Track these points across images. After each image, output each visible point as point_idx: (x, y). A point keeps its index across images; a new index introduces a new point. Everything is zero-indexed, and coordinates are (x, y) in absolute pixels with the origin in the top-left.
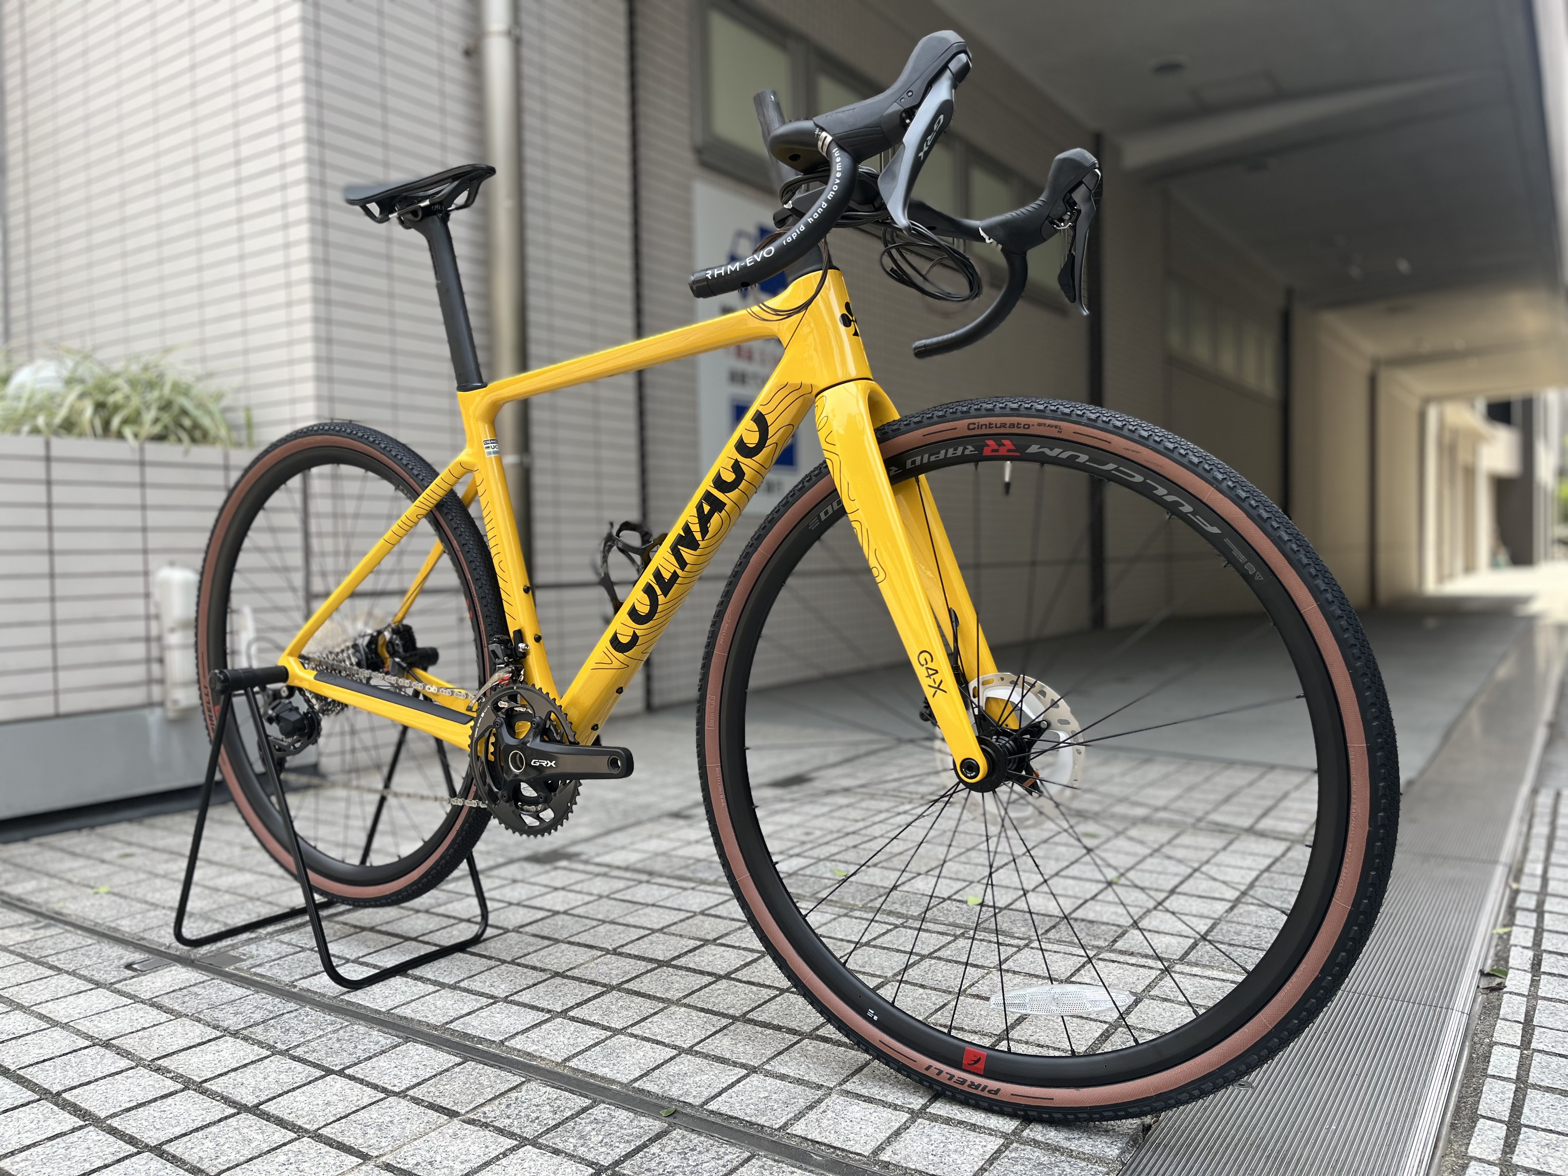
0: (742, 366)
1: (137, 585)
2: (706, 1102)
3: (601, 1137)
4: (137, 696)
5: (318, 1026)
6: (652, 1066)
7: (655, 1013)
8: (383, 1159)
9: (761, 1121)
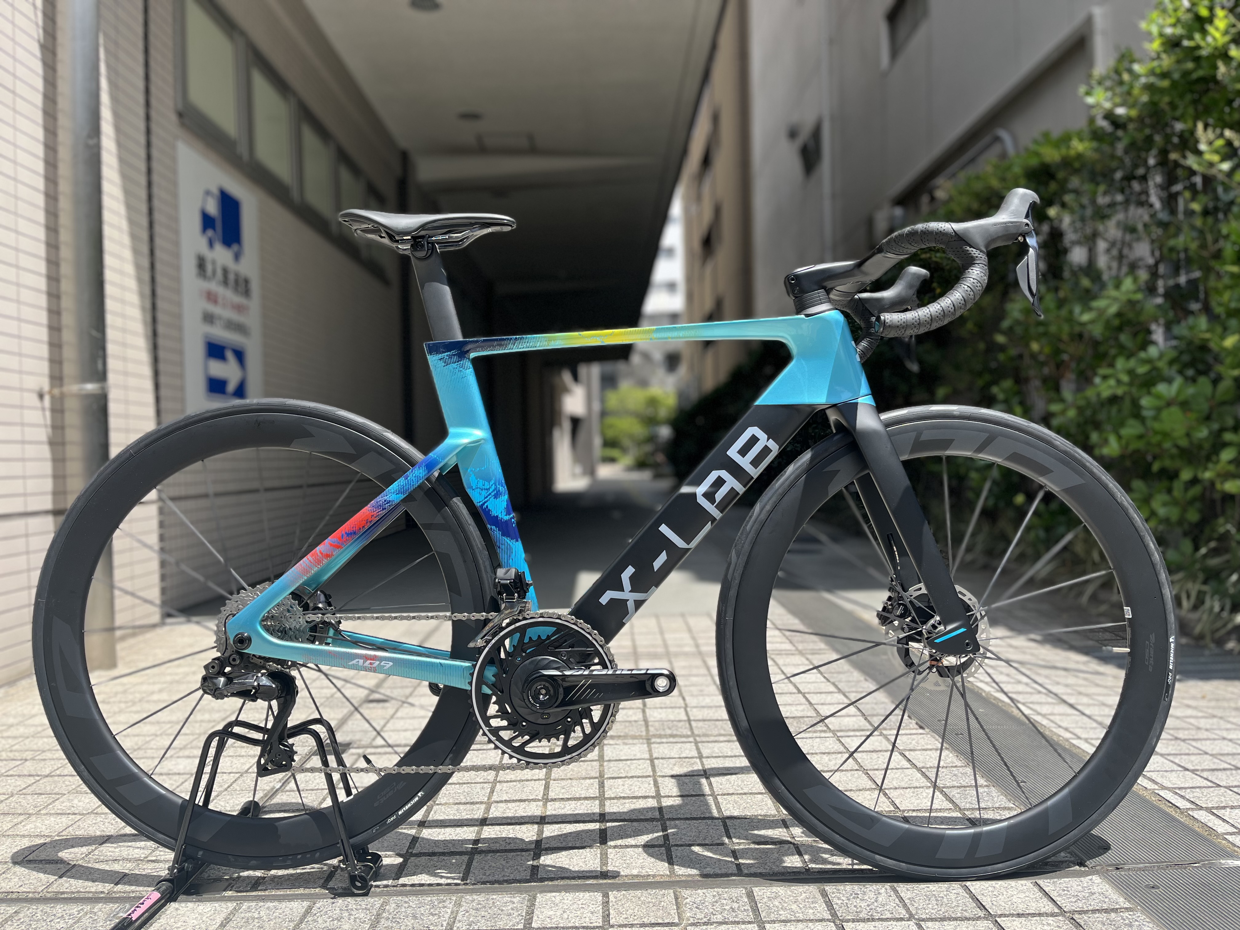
0: (211, 308)
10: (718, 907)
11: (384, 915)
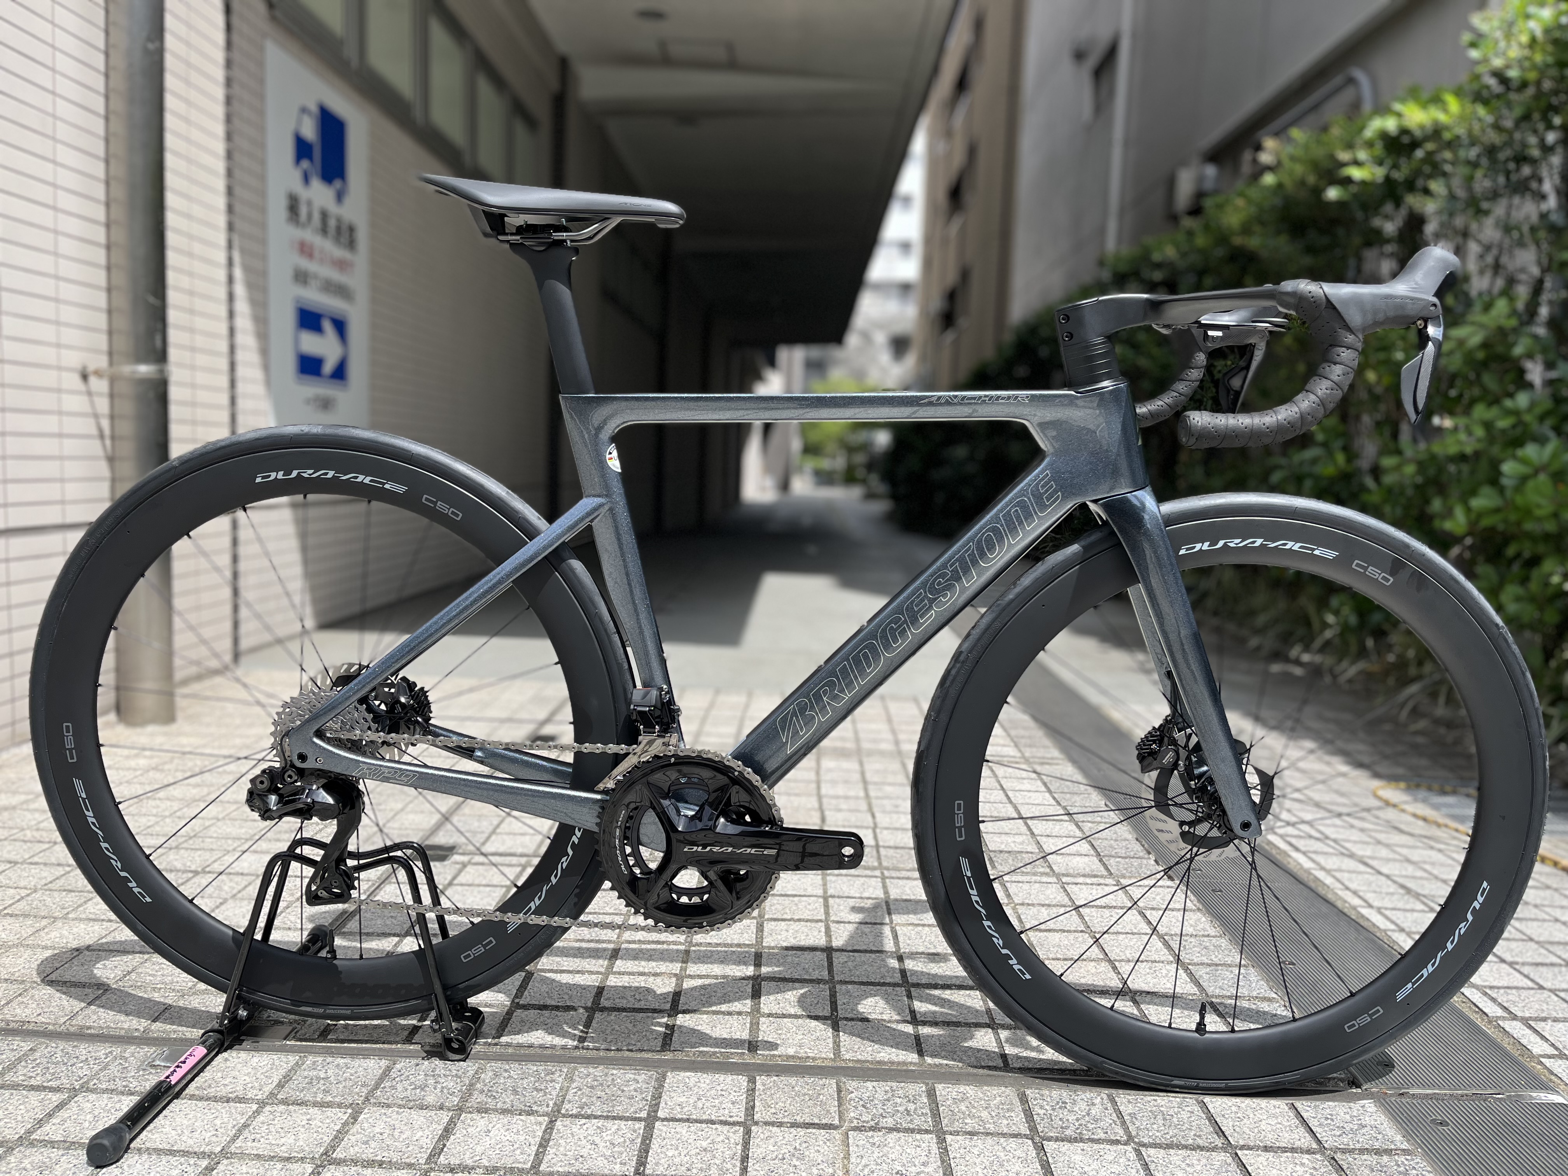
0: (305, 264)
10: (889, 1108)
11: (478, 1086)
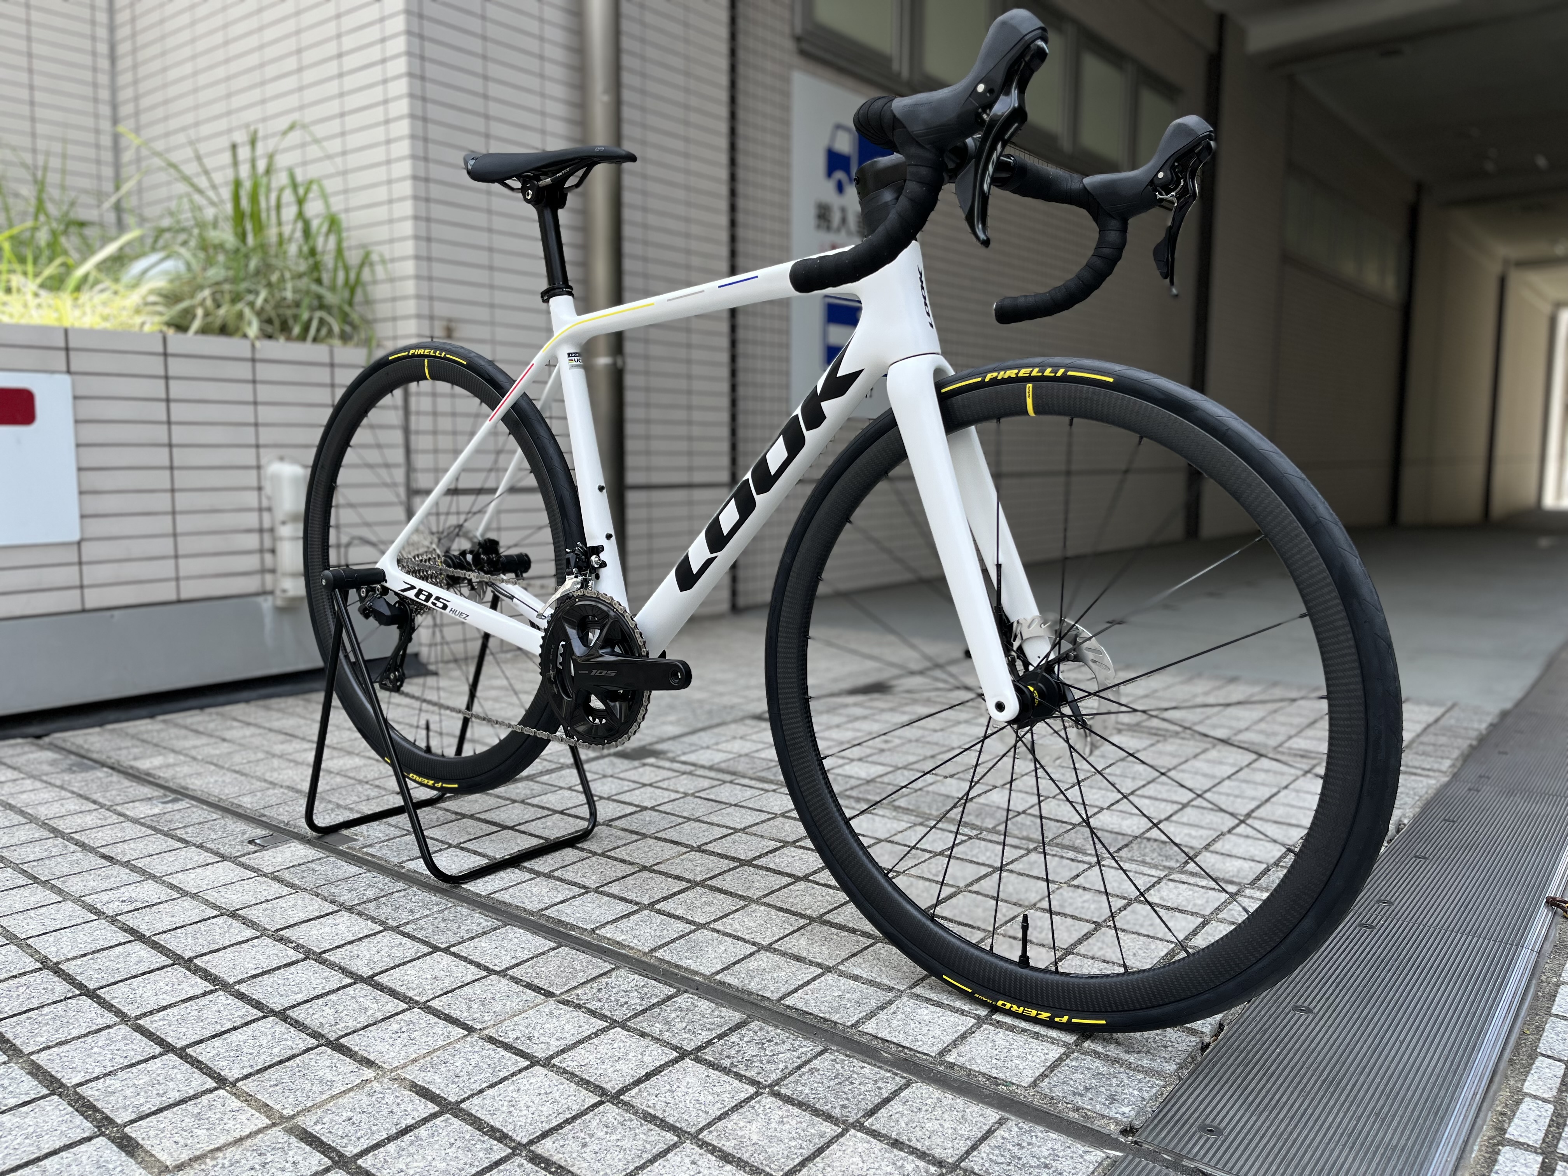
1: (250, 478)
2: (783, 998)
3: (684, 1024)
4: (251, 584)
5: (425, 906)
6: (733, 960)
7: (737, 910)
8: (487, 1032)
9: (835, 1018)
